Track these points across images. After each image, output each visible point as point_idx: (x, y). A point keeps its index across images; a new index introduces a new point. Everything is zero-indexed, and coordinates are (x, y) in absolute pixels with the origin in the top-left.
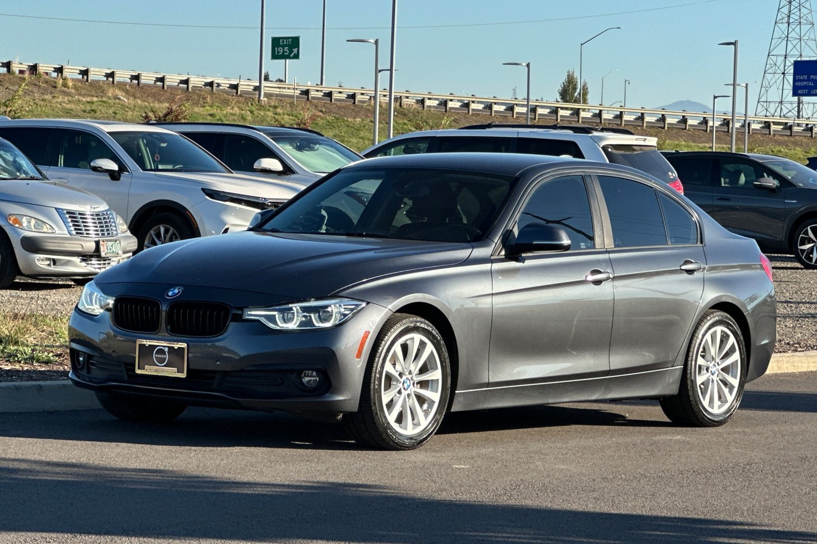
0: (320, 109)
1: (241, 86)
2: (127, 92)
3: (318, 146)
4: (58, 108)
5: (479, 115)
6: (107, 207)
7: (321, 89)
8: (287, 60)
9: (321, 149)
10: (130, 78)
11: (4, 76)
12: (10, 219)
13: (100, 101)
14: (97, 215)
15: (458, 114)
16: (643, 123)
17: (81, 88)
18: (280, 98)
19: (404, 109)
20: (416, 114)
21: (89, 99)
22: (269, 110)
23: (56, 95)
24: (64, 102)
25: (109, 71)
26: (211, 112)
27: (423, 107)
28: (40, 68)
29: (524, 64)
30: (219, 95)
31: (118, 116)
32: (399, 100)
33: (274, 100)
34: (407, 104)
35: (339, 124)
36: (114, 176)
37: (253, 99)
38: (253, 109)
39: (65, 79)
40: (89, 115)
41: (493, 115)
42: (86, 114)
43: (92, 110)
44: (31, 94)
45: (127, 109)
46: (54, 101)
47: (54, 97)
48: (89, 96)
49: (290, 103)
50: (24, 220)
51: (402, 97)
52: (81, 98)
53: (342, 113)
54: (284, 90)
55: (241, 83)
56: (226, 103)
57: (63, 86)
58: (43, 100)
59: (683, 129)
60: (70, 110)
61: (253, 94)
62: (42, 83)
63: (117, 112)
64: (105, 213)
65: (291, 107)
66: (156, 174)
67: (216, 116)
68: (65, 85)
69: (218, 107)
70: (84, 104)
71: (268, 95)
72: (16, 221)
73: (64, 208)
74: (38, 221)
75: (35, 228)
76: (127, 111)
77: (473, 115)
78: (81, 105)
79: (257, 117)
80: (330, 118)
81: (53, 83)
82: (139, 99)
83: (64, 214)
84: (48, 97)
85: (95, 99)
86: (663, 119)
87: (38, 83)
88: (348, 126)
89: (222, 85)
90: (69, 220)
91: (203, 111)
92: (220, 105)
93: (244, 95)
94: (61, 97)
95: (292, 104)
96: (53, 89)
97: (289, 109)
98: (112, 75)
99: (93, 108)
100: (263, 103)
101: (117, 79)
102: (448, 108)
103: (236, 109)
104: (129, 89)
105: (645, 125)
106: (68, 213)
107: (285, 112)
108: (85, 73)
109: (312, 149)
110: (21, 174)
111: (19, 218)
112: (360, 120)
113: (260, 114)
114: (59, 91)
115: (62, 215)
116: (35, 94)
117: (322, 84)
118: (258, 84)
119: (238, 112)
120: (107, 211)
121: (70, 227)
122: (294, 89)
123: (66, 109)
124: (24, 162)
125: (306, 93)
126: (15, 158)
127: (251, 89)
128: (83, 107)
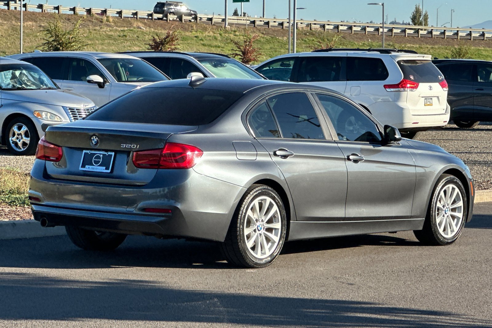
0: (262, 32)
1: (214, 19)
2: (145, 24)
3: (226, 64)
4: (104, 34)
5: (358, 34)
6: (94, 105)
7: (263, 20)
8: (242, 3)
9: (228, 66)
10: (147, 16)
11: (72, 16)
12: (35, 113)
13: (129, 30)
14: (87, 110)
15: (345, 33)
16: (458, 37)
17: (118, 22)
18: (238, 26)
19: (313, 31)
20: (320, 34)
21: (122, 29)
22: (231, 33)
23: (102, 27)
24: (107, 31)
25: (134, 12)
26: (196, 35)
27: (324, 30)
28: (93, 11)
29: (380, 4)
30: (201, 24)
31: (139, 39)
32: (309, 25)
33: (234, 27)
34: (314, 28)
35: (274, 41)
36: (101, 85)
37: (221, 27)
38: (222, 32)
39: (107, 17)
40: (122, 38)
41: (367, 34)
42: (121, 37)
43: (124, 35)
44: (87, 26)
45: (145, 34)
46: (101, 30)
47: (101, 28)
48: (122, 27)
49: (244, 29)
50: (44, 114)
51: (312, 24)
52: (118, 28)
53: (275, 34)
54: (241, 21)
55: (214, 17)
56: (205, 29)
57: (107, 21)
58: (94, 30)
59: (482, 40)
60: (111, 35)
61: (222, 24)
62: (94, 20)
63: (139, 36)
64: (92, 108)
65: (244, 31)
66: (125, 84)
67: (199, 37)
68: (108, 21)
69: (200, 32)
70: (119, 32)
71: (230, 24)
72: (39, 115)
73: (67, 106)
74: (52, 115)
75: (50, 119)
76: (145, 36)
77: (354, 34)
78: (117, 33)
79: (224, 37)
80: (268, 37)
81: (100, 19)
82: (153, 28)
83: (68, 110)
84: (98, 28)
85: (126, 29)
86: (470, 34)
87: (91, 20)
88: (279, 42)
89: (203, 18)
90: (71, 113)
91: (191, 34)
92: (201, 31)
93: (216, 25)
94: (105, 28)
95: (245, 29)
96: (100, 23)
97: (243, 32)
98: (136, 14)
99: (125, 34)
100: (227, 29)
101: (139, 16)
102: (339, 30)
103: (211, 33)
104: (147, 22)
105: (459, 38)
106: (70, 109)
107: (241, 34)
108: (120, 13)
109: (222, 66)
110: (43, 86)
111: (40, 113)
112: (286, 38)
113: (225, 36)
114: (105, 24)
115: (66, 111)
116: (90, 26)
117: (263, 17)
118: (224, 18)
119: (212, 35)
120: (93, 107)
121: (71, 117)
122: (246, 20)
123: (108, 35)
124: (46, 79)
125: (254, 22)
126: (40, 77)
127: (220, 20)
128: (118, 34)
